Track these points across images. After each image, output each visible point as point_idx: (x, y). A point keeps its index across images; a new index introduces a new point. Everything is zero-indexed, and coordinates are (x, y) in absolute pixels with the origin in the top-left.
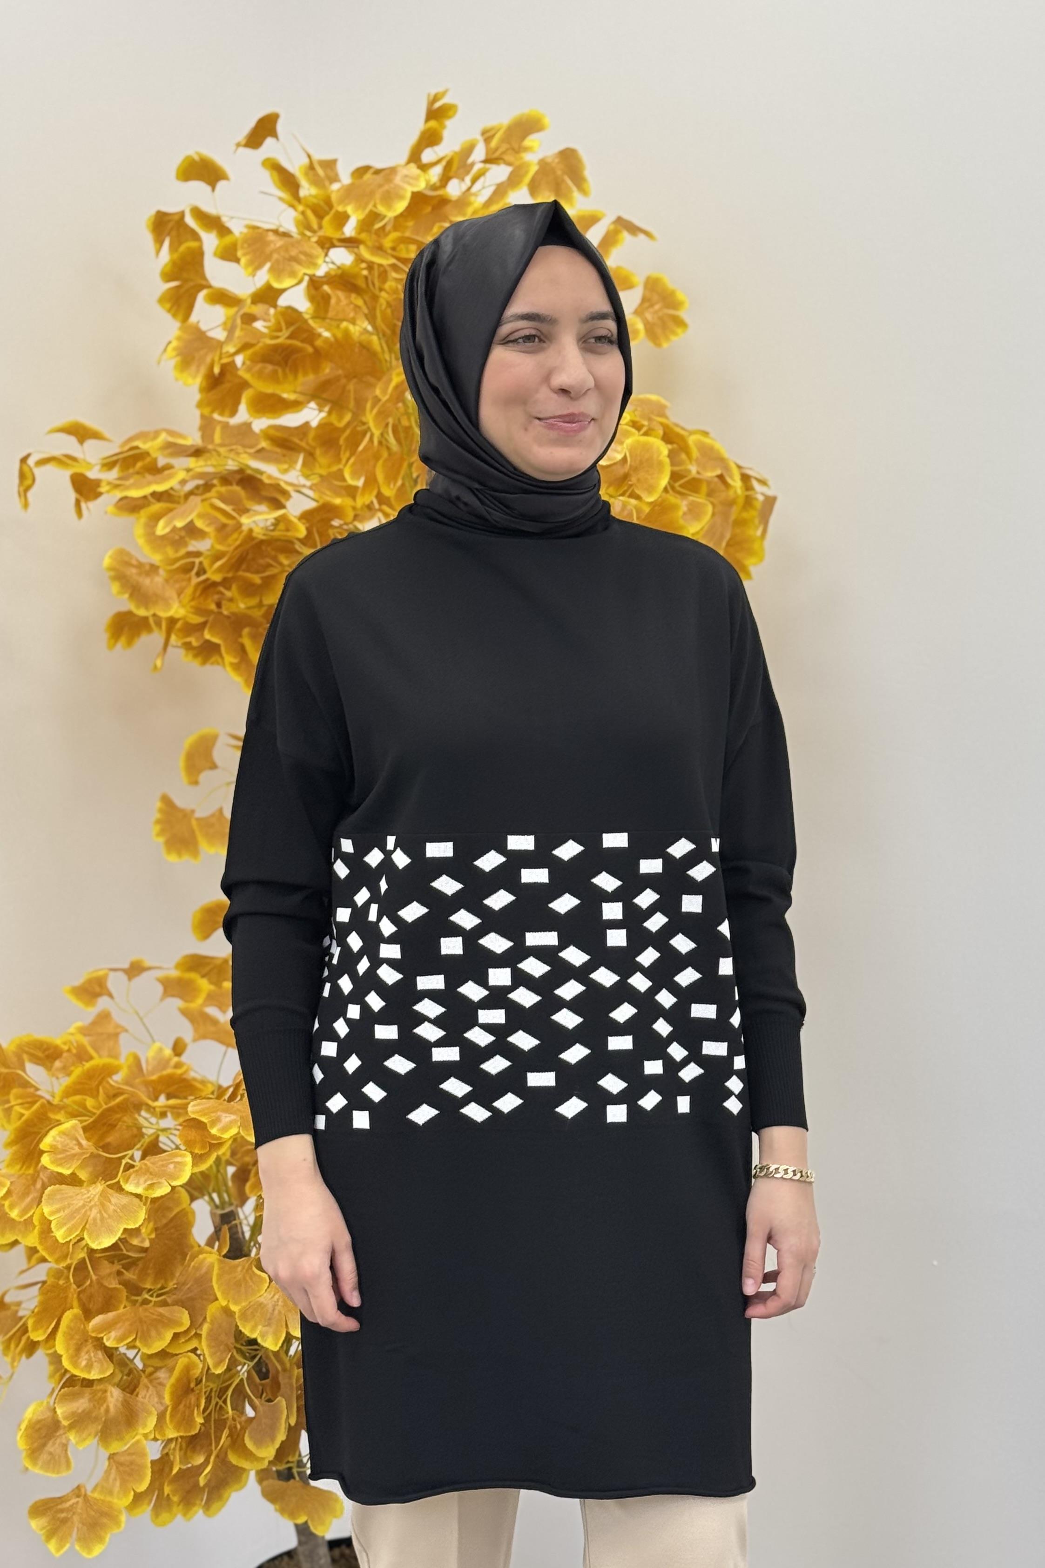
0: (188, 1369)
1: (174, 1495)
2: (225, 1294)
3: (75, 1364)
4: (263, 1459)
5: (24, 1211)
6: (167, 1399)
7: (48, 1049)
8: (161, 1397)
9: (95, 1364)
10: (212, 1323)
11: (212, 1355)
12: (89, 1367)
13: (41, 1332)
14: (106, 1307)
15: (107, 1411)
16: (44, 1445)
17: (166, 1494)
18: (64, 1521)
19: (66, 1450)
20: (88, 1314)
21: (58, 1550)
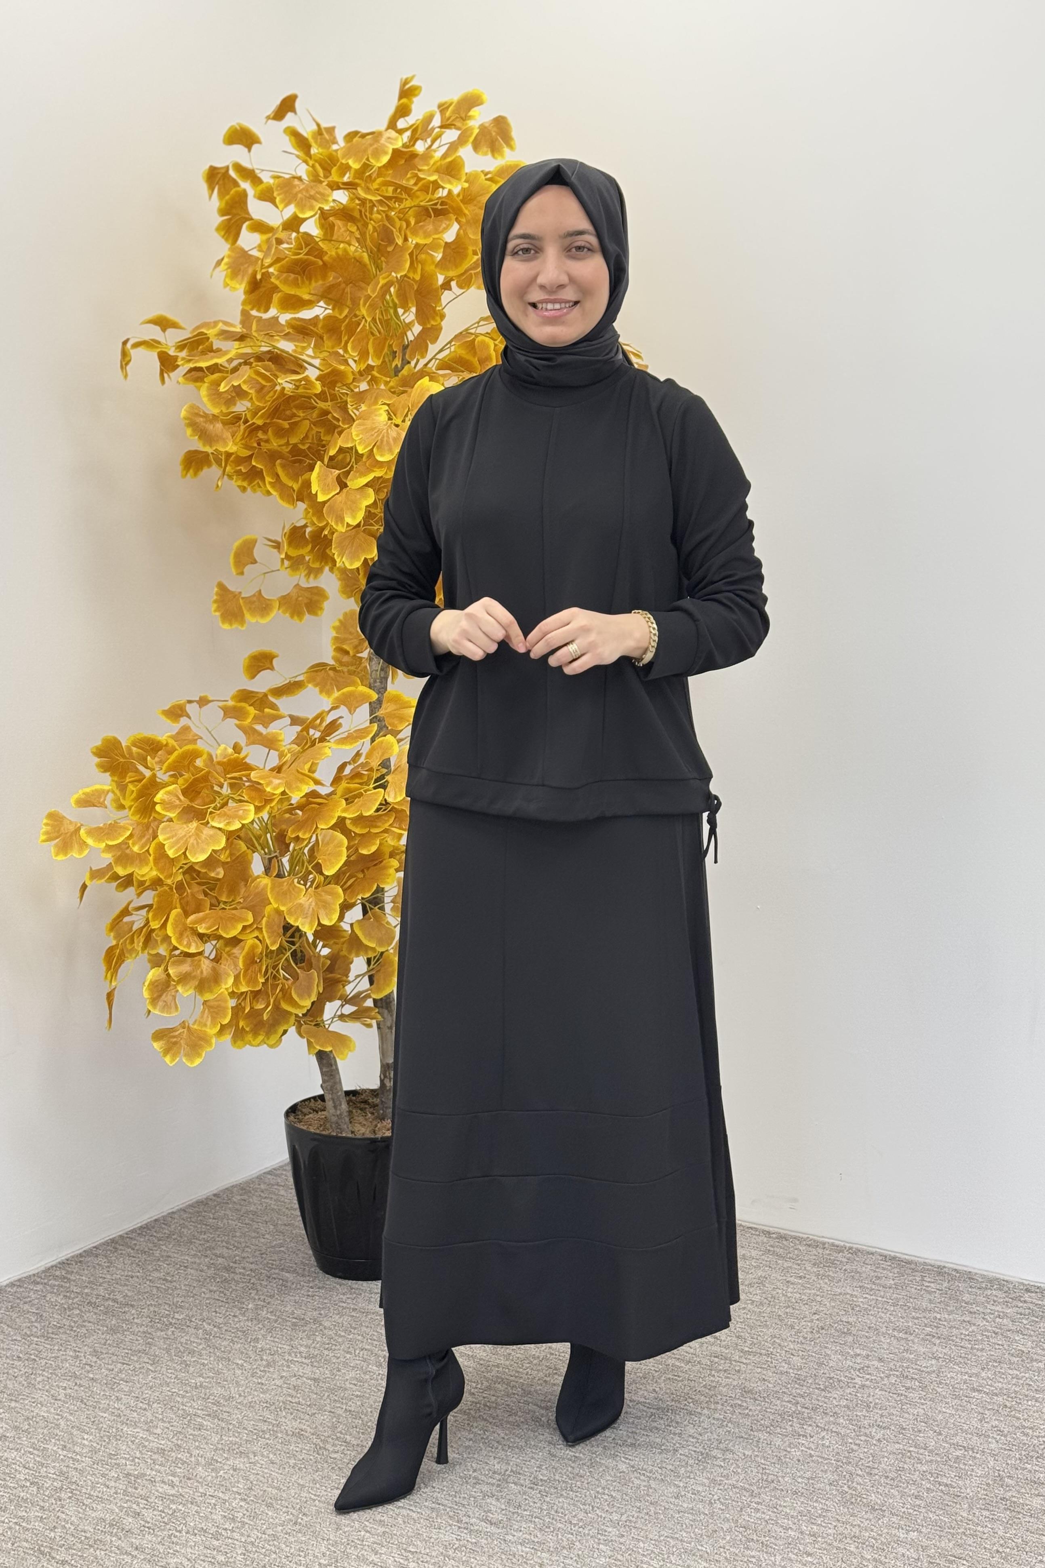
0: (253, 947)
1: (247, 1027)
2: (276, 900)
3: (180, 943)
4: (303, 1007)
5: (142, 847)
6: (241, 964)
7: (152, 744)
8: (236, 965)
9: (193, 944)
10: (269, 917)
11: (269, 938)
12: (189, 945)
13: (157, 922)
14: (198, 910)
15: (202, 972)
16: (160, 996)
17: (241, 1027)
18: (175, 1043)
19: (175, 999)
20: (187, 914)
21: (171, 1062)
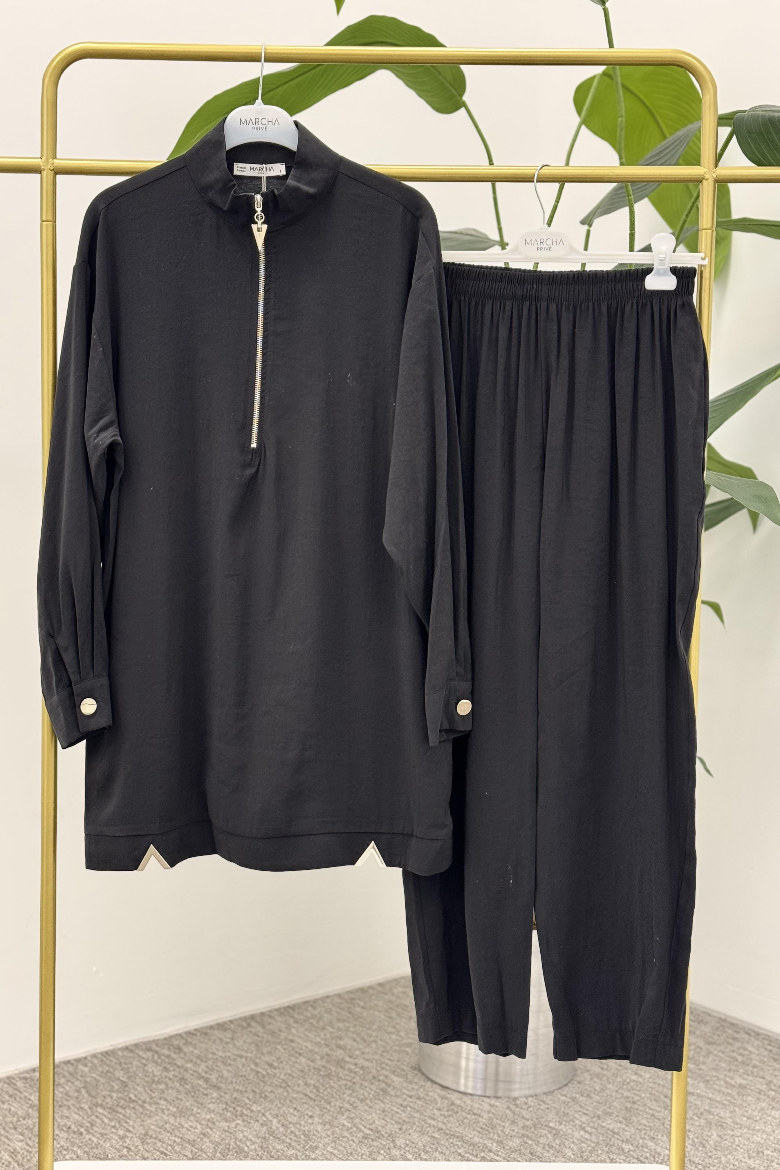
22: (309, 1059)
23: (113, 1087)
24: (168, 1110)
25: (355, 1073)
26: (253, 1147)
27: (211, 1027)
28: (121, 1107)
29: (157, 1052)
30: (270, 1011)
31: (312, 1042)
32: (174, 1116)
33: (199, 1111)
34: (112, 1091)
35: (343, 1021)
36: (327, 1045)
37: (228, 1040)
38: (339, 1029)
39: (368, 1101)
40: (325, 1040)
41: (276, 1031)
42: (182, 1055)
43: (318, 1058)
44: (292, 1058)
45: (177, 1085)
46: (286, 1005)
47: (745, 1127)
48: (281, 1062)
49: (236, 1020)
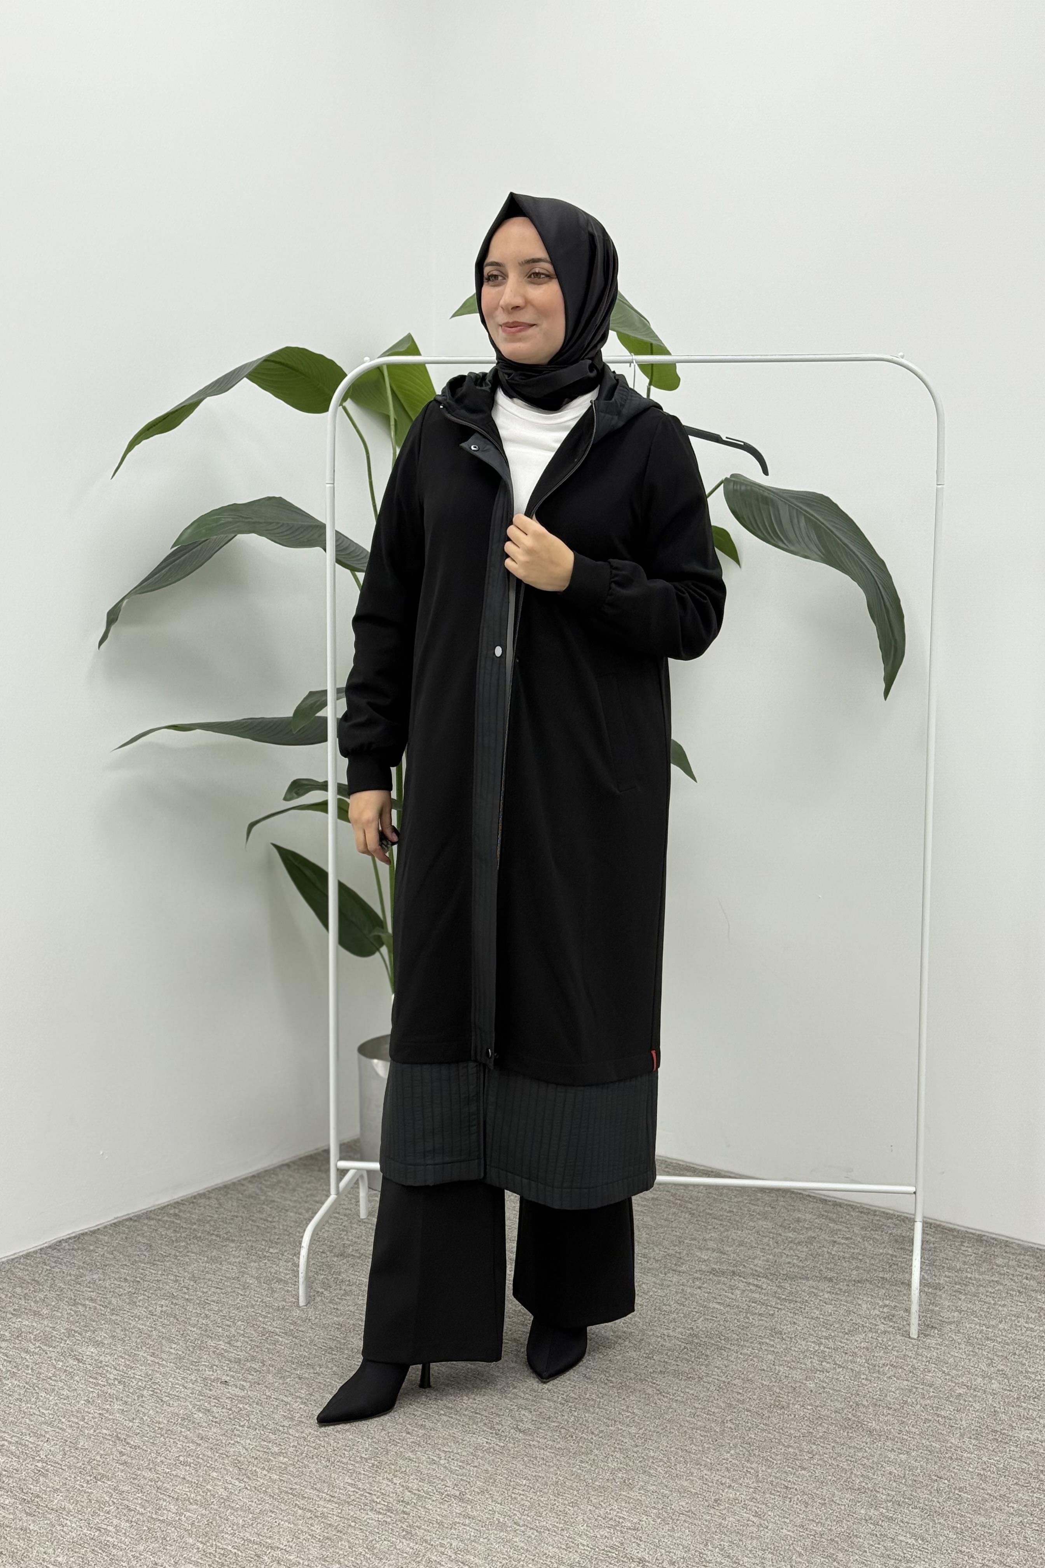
22: (296, 1213)
23: (140, 1249)
24: (200, 1259)
25: (341, 1219)
26: (288, 1277)
27: (195, 1197)
28: (159, 1261)
29: (159, 1220)
30: (239, 1181)
31: (290, 1200)
32: (207, 1262)
33: (227, 1257)
34: (140, 1250)
35: (309, 1183)
36: (306, 1202)
37: (217, 1206)
38: (308, 1189)
39: (363, 1237)
40: (301, 1198)
41: (254, 1195)
42: (184, 1221)
43: (304, 1211)
44: (282, 1214)
45: (196, 1241)
46: (251, 1175)
47: (665, 1226)
48: (274, 1217)
49: (213, 1190)
